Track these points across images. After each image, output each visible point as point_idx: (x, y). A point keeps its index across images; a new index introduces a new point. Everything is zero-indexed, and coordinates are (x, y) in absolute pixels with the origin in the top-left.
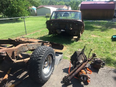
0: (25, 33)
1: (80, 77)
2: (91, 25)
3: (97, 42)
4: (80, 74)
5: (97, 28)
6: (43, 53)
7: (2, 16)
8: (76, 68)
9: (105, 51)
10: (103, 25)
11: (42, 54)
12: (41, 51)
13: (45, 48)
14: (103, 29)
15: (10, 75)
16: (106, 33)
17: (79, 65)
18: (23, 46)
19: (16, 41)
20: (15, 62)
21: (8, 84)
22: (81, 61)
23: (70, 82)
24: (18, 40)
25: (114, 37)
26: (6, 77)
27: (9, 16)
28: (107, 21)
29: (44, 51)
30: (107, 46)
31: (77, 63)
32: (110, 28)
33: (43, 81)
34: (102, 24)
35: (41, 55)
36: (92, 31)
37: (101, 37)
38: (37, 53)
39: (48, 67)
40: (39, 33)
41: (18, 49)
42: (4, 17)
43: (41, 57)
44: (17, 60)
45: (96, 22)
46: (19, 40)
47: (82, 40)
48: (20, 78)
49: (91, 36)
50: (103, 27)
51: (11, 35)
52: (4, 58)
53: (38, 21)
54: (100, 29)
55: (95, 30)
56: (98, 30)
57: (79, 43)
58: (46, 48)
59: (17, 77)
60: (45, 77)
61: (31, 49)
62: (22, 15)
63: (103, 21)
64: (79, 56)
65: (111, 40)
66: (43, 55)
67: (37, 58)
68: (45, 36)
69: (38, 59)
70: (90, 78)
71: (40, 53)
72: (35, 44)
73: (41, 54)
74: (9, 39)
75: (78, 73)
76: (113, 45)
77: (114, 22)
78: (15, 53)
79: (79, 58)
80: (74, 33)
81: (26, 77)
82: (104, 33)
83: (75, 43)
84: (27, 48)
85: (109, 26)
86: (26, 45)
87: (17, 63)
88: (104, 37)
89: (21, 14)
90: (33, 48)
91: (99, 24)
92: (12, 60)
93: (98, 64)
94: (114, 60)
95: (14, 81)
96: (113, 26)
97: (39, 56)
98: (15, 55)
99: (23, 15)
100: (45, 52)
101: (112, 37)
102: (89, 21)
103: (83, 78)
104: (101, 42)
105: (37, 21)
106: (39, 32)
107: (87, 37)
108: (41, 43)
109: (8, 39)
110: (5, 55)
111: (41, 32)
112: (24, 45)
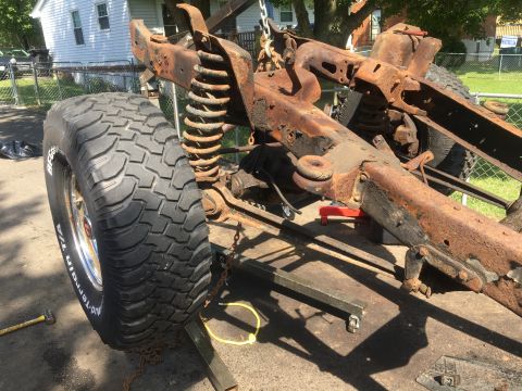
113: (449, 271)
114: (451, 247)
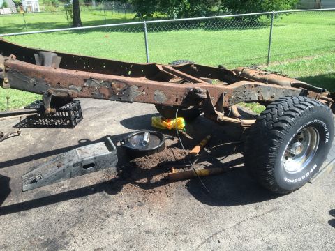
0: (266, 59)
6: (294, 114)
7: (218, 10)
11: (292, 116)
12: (291, 109)
13: (305, 103)
15: (205, 149)
18: (247, 87)
19: (235, 73)
20: (221, 118)
21: (197, 166)
24: (240, 73)
26: (197, 150)
27: (237, 8)
29: (297, 110)
33: (276, 185)
35: (287, 118)
38: (276, 111)
39: (303, 158)
40: (308, 65)
41: (234, 91)
42: (224, 12)
43: (285, 121)
44: (225, 115)
46: (243, 74)
48: (223, 162)
51: (228, 60)
52: (200, 104)
58: (308, 104)
59: (219, 159)
60: (286, 179)
61: (267, 98)
62: (272, 7)
66: (293, 119)
67: (275, 123)
68: (324, 75)
69: (276, 125)
71: (286, 113)
72: (279, 89)
73: (288, 115)
74: (220, 66)
78: (225, 99)
81: (238, 166)
84: (256, 94)
86: (256, 86)
87: (224, 122)
89: (269, 3)
90: (272, 97)
92: (216, 112)
95: (210, 164)
97: (281, 118)
98: (225, 104)
99: (274, 6)
100: (300, 112)
105: (312, 26)
106: (308, 61)
108: (300, 90)
110: (205, 96)
111: (317, 61)
112: (250, 85)
113: (64, 95)
114: (61, 85)
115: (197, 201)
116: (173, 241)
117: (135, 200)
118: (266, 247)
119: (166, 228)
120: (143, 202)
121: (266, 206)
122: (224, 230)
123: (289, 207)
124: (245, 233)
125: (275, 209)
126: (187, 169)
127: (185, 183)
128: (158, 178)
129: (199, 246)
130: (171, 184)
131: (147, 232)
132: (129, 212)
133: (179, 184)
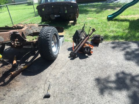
1: (84, 49)
2: (85, 8)
3: (94, 23)
4: (84, 47)
5: (91, 11)
8: (80, 44)
9: (102, 30)
10: (98, 7)
14: (98, 11)
16: (101, 14)
17: (82, 41)
22: (83, 38)
23: (76, 56)
24: (16, 27)
25: (109, 17)
28: (102, 3)
30: (103, 25)
31: (79, 40)
32: (105, 10)
33: (53, 57)
34: (96, 7)
36: (87, 14)
37: (97, 18)
38: (44, 33)
41: (25, 31)
45: (90, 5)
47: (79, 24)
48: (28, 61)
49: (87, 19)
50: (98, 9)
53: (20, 10)
54: (95, 11)
55: (90, 13)
56: (93, 13)
57: (76, 27)
59: (26, 61)
60: (55, 54)
63: (96, 3)
64: (80, 34)
65: (107, 20)
70: (92, 49)
71: (47, 32)
75: (82, 46)
76: (109, 25)
77: (109, 4)
79: (80, 36)
80: (70, 16)
81: (35, 60)
82: (100, 14)
83: (72, 27)
85: (103, 8)
88: (100, 18)
91: (93, 7)
93: (97, 39)
94: (111, 36)
95: (24, 64)
96: (107, 7)
97: (47, 35)
101: (108, 17)
102: (81, 5)
103: (87, 50)
104: (97, 23)
107: (83, 20)
109: (5, 27)
115: (31, 77)
116: (34, 91)
117: (5, 91)
118: (62, 74)
119: (28, 90)
120: (9, 89)
121: (53, 65)
122: (47, 78)
123: (59, 62)
124: (54, 75)
125: (56, 64)
126: (17, 70)
127: (21, 74)
128: (7, 79)
129: (44, 86)
130: (15, 78)
131: (22, 96)
132: (7, 96)
133: (19, 76)
